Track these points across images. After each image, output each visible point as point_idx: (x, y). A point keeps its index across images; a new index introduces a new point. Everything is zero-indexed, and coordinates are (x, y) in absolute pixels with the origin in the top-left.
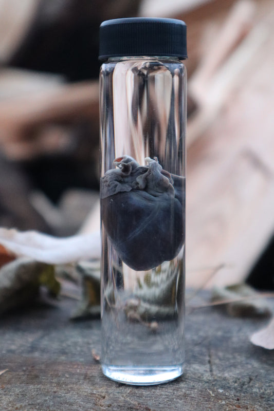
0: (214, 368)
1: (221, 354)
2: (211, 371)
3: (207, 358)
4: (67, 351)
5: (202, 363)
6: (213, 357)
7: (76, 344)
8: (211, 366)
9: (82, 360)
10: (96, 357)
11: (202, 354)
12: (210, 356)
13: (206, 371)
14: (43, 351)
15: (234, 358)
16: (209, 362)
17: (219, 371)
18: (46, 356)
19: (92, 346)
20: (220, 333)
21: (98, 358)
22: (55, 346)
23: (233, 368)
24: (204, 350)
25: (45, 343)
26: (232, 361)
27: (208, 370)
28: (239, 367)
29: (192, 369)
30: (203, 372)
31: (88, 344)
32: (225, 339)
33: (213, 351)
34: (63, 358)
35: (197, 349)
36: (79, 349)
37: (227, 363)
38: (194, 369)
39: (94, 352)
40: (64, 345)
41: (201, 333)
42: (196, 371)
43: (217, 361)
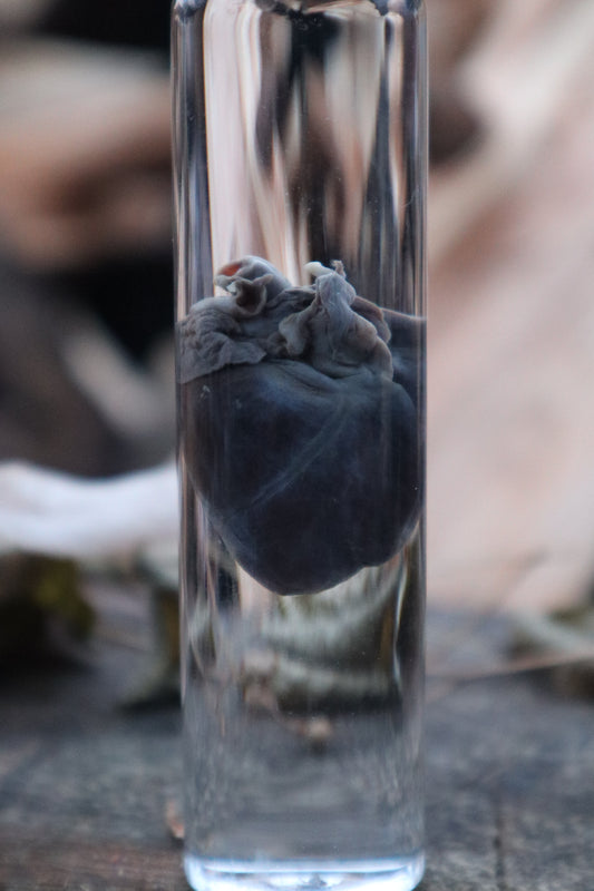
0: (509, 863)
1: (530, 818)
2: (500, 872)
3: (492, 832)
4: (97, 806)
5: (475, 847)
6: (509, 828)
7: (125, 782)
8: (501, 856)
9: (137, 834)
10: (174, 829)
11: (476, 817)
12: (499, 823)
13: (484, 875)
14: (34, 805)
15: (568, 831)
16: (497, 843)
17: (524, 874)
18: (37, 822)
19: (169, 791)
20: (530, 752)
21: (180, 833)
22: (68, 789)
23: (562, 867)
24: (484, 805)
25: (41, 779)
26: (561, 842)
27: (492, 871)
28: (581, 860)
29: (445, 869)
30: (476, 880)
31: (160, 782)
32: (544, 769)
33: (508, 809)
34: (84, 828)
35: (463, 801)
36: (132, 799)
37: (548, 848)
38: (452, 867)
39: (173, 810)
40: (93, 787)
41: (479, 752)
42: (457, 877)
43: (518, 843)
